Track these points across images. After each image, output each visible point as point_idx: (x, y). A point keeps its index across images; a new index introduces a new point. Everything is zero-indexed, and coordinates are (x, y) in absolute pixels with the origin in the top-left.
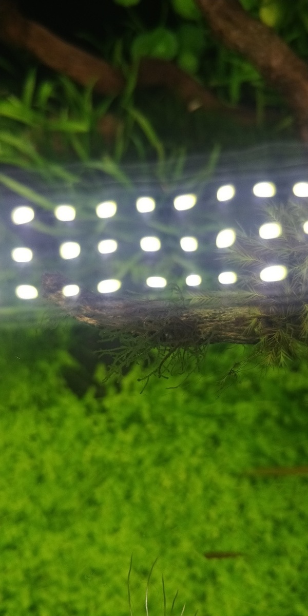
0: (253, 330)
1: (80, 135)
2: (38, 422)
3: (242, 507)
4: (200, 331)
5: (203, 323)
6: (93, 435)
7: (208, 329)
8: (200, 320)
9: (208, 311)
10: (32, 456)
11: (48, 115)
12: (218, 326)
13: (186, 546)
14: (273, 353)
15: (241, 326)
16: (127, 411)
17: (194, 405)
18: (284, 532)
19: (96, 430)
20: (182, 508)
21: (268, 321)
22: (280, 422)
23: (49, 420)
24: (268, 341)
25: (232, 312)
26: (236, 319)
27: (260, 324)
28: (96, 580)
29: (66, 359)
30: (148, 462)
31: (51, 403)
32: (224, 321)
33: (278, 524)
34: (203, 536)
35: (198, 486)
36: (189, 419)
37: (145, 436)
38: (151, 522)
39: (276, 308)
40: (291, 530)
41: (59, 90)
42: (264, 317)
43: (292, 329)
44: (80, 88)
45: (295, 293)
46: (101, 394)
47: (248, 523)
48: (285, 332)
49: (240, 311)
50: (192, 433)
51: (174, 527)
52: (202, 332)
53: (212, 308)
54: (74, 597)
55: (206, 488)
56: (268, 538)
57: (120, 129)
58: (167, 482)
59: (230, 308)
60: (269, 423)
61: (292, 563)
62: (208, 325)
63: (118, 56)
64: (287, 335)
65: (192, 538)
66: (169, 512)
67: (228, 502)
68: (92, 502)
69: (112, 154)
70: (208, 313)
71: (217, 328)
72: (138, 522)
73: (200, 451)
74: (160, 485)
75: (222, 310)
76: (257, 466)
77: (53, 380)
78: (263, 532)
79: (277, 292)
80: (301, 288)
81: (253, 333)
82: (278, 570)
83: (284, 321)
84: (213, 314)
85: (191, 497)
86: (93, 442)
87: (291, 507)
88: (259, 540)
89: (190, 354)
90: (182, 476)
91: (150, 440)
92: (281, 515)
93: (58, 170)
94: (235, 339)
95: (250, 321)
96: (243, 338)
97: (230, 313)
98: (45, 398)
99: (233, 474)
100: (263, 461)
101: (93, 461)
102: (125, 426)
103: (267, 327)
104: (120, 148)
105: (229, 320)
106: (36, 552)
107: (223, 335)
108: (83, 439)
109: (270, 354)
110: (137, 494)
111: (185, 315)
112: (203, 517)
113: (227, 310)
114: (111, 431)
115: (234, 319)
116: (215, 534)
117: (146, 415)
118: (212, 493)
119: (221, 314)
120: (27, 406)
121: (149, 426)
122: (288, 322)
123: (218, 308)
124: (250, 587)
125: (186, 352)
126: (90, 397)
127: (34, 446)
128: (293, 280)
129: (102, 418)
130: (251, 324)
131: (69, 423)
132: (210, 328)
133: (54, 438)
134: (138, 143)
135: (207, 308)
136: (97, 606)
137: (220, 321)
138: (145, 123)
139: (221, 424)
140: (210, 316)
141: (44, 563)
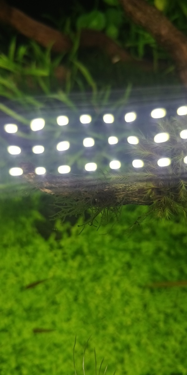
0: (149, 196)
1: (43, 78)
2: (20, 255)
3: (145, 306)
4: (116, 197)
5: (118, 192)
6: (54, 263)
7: (121, 196)
8: (117, 190)
9: (121, 185)
10: (17, 275)
11: (24, 65)
12: (127, 194)
13: (111, 329)
14: (161, 211)
15: (142, 194)
16: (74, 248)
17: (115, 244)
18: (171, 321)
19: (56, 259)
20: (108, 307)
21: (158, 191)
22: (168, 254)
23: (27, 253)
24: (158, 203)
25: (136, 185)
26: (139, 190)
27: (153, 193)
28: (57, 350)
29: (37, 215)
30: (87, 279)
31: (28, 243)
32: (131, 191)
33: (167, 316)
34: (121, 323)
35: (118, 293)
36: (112, 252)
37: (85, 263)
38: (89, 315)
39: (163, 182)
40: (175, 320)
41: (31, 50)
42: (156, 188)
43: (173, 195)
44: (43, 49)
45: (174, 173)
46: (59, 237)
47: (149, 316)
48: (169, 197)
49: (141, 185)
50: (114, 261)
51: (103, 318)
52: (118, 198)
53: (124, 183)
54: (43, 361)
55: (123, 295)
56: (162, 325)
57: (68, 75)
58: (99, 291)
59: (135, 183)
60: (162, 254)
61: (176, 340)
62: (121, 193)
63: (68, 29)
64: (170, 199)
65: (115, 325)
66: (100, 309)
67: (136, 303)
68: (54, 303)
69: (64, 90)
70: (121, 186)
71: (127, 195)
72: (82, 315)
73: (119, 272)
74: (95, 293)
75: (130, 184)
76: (154, 281)
77: (30, 229)
78: (158, 321)
79: (163, 173)
80: (179, 170)
81: (149, 198)
82: (167, 344)
83: (168, 190)
84: (124, 187)
85: (113, 300)
86: (54, 267)
87: (175, 306)
88: (155, 326)
89: (111, 212)
90: (108, 288)
91: (88, 266)
92: (169, 311)
93: (30, 99)
94: (138, 202)
95: (147, 191)
96: (143, 201)
97: (135, 186)
98: (24, 240)
99: (140, 286)
100: (158, 278)
101: (54, 278)
102: (73, 257)
103: (157, 195)
104: (69, 86)
105: (135, 190)
106: (20, 333)
107: (131, 200)
108: (48, 265)
109: (159, 211)
110: (81, 298)
111: (107, 187)
112: (121, 312)
113: (133, 184)
114: (65, 260)
115: (137, 190)
116: (129, 323)
117: (86, 250)
118: (126, 298)
119: (129, 186)
120: (14, 245)
121: (88, 257)
122: (171, 192)
123: (128, 183)
124: (150, 354)
125: (109, 210)
126: (52, 239)
127: (18, 269)
128: (174, 166)
129: (60, 252)
130: (148, 193)
131: (39, 255)
132: (122, 195)
133: (30, 264)
134: (80, 83)
135: (121, 183)
136: (57, 367)
137: (128, 191)
138: (85, 71)
139: (133, 255)
140: (123, 188)
141: (24, 341)
